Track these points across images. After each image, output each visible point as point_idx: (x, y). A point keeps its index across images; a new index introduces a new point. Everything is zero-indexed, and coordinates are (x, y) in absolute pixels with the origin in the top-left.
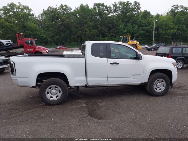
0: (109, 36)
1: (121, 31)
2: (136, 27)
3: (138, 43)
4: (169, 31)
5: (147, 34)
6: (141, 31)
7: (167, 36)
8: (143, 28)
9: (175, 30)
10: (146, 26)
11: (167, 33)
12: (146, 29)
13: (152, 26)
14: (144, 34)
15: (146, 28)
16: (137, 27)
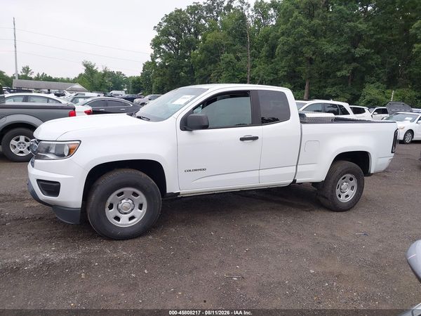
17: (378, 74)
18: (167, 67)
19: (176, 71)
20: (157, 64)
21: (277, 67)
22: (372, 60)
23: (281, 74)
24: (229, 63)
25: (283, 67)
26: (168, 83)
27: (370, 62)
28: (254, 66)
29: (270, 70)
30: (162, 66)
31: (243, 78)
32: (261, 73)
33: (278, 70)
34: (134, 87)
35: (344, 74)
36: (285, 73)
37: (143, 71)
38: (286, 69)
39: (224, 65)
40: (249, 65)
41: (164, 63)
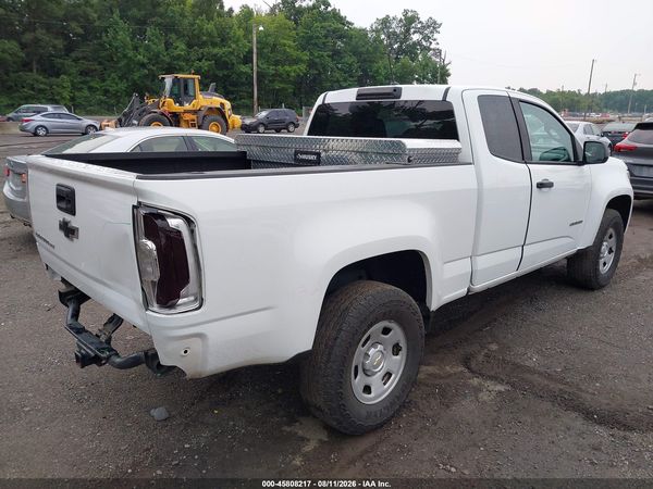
0: (73, 70)
1: (125, 56)
2: (182, 45)
3: (228, 105)
4: (287, 68)
5: (220, 74)
6: (200, 60)
7: (282, 86)
8: (206, 49)
9: (303, 67)
10: (214, 45)
11: (280, 76)
12: (215, 55)
13: (233, 46)
14: (211, 73)
15: (216, 50)
16: (183, 47)
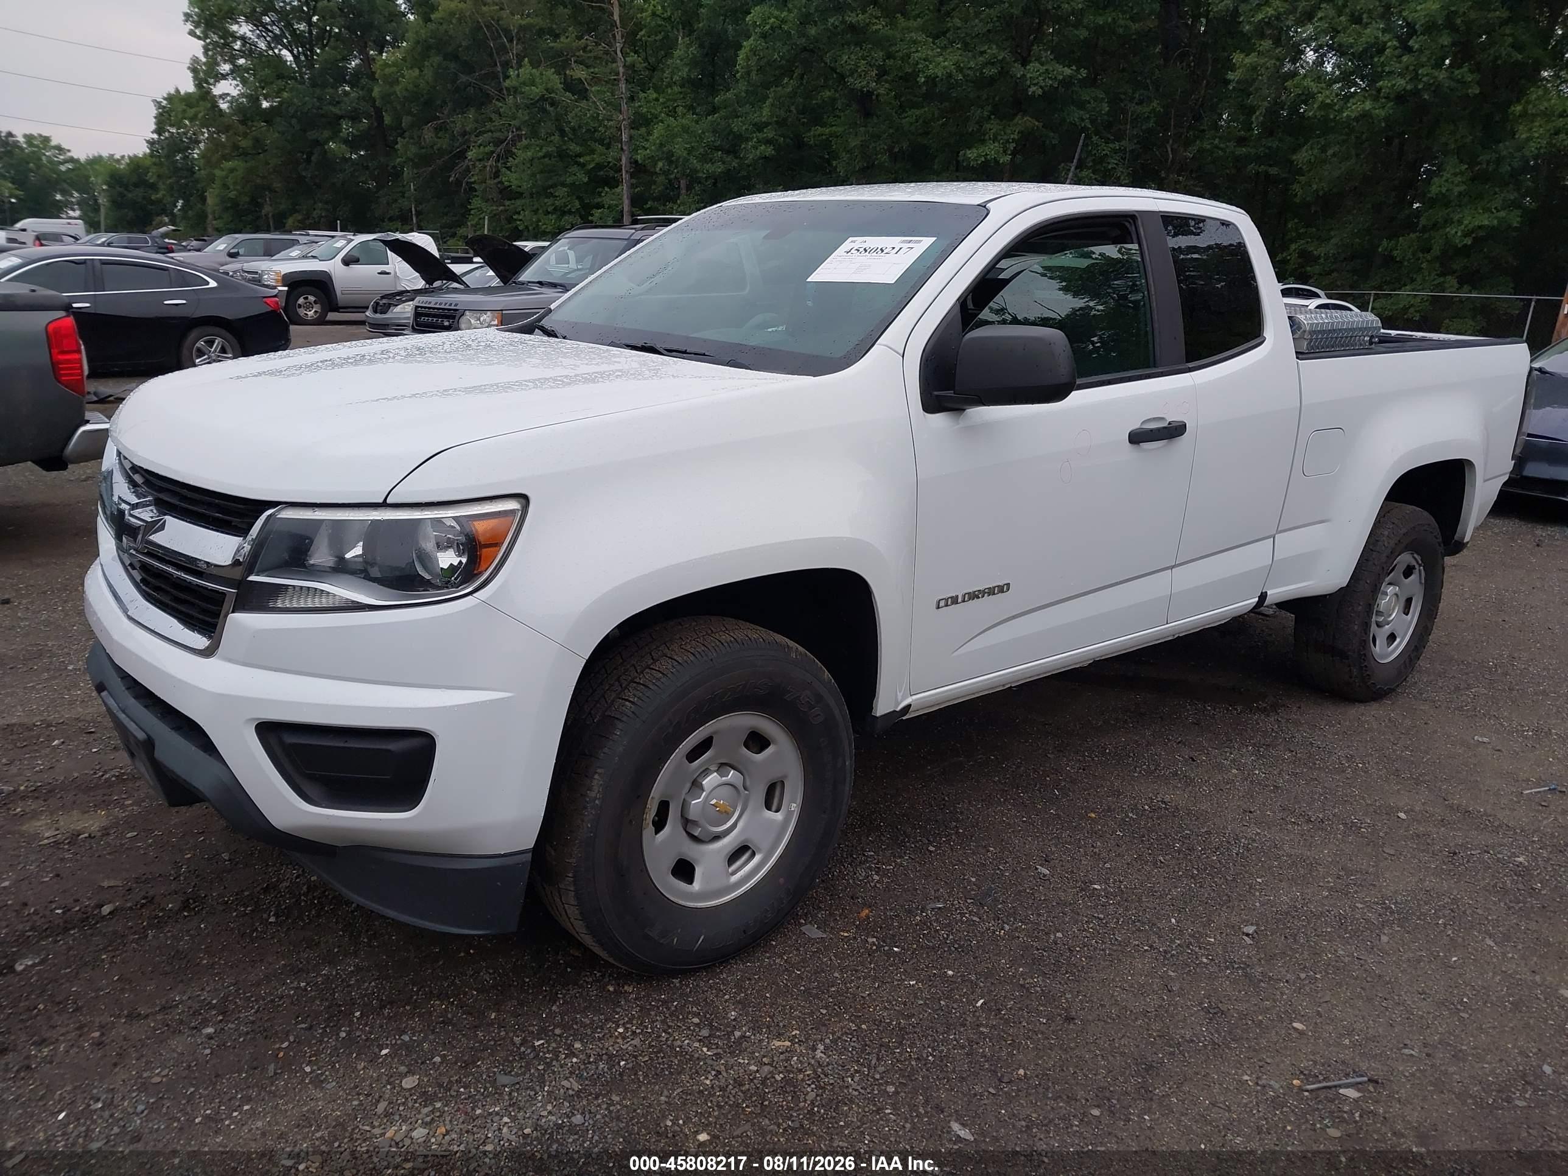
17: (1102, 159)
18: (268, 116)
19: (312, 135)
20: (224, 106)
21: (737, 125)
22: (1081, 105)
23: (754, 151)
24: (541, 105)
25: (759, 127)
26: (277, 185)
27: (1075, 115)
28: (641, 122)
29: (709, 138)
30: (247, 112)
31: (599, 167)
32: (679, 148)
33: (740, 138)
34: (117, 203)
35: (992, 154)
36: (769, 151)
37: (159, 131)
38: (769, 133)
39: (523, 115)
40: (624, 116)
41: (254, 100)
